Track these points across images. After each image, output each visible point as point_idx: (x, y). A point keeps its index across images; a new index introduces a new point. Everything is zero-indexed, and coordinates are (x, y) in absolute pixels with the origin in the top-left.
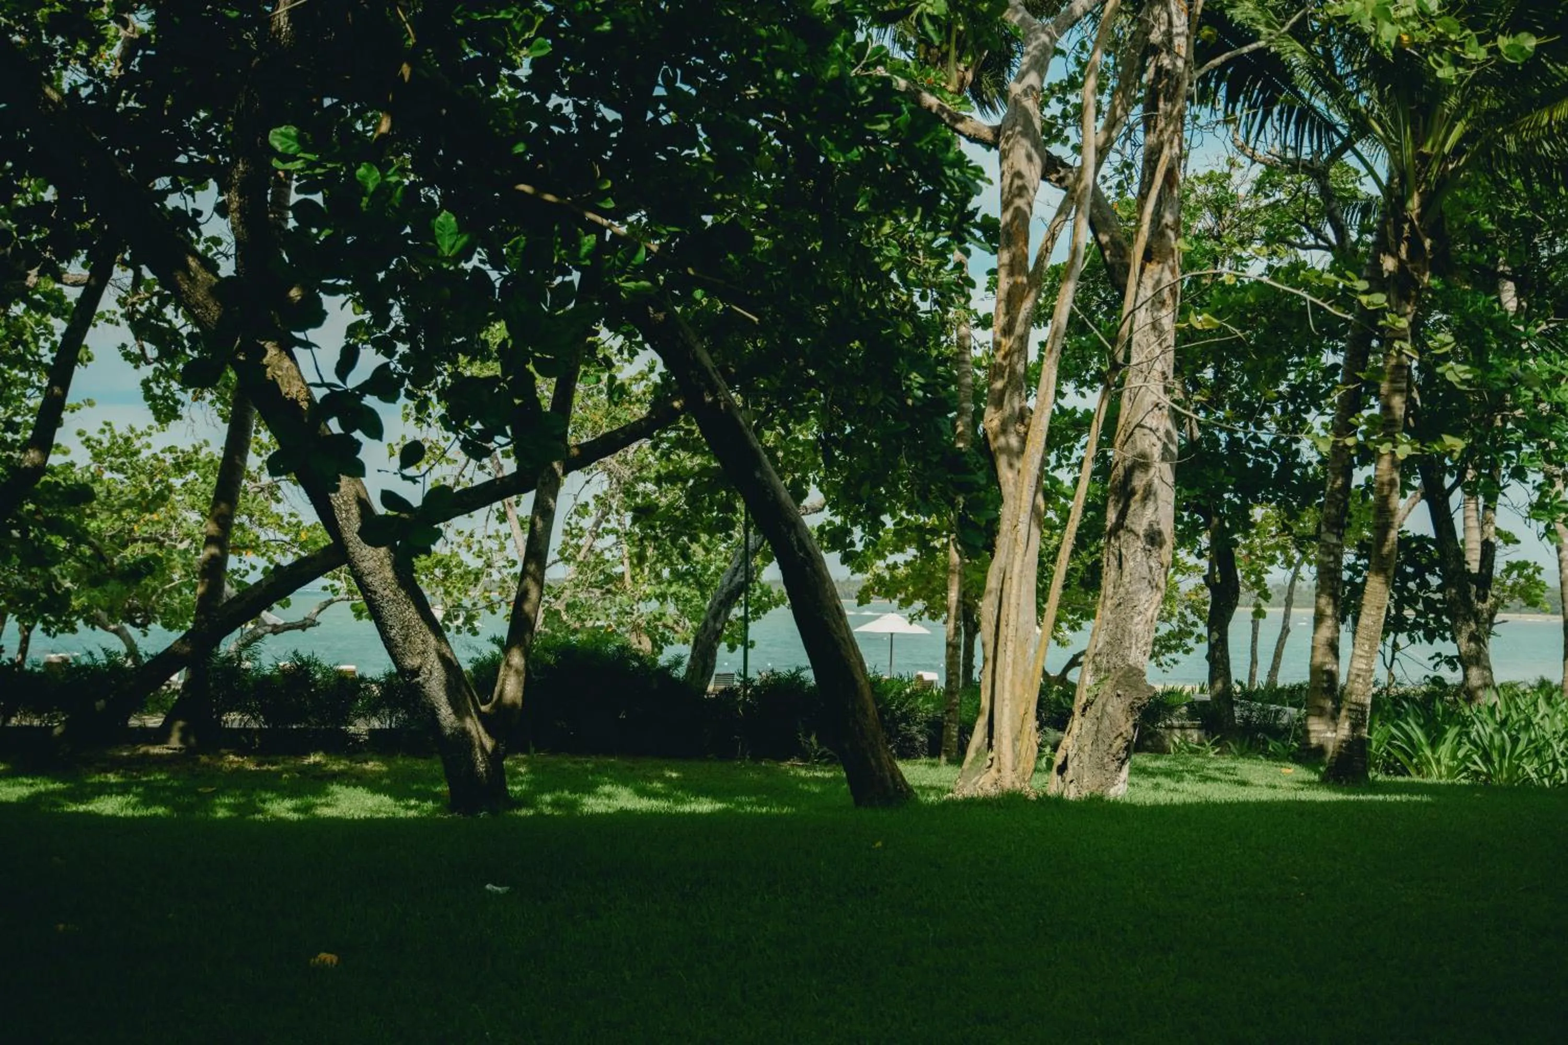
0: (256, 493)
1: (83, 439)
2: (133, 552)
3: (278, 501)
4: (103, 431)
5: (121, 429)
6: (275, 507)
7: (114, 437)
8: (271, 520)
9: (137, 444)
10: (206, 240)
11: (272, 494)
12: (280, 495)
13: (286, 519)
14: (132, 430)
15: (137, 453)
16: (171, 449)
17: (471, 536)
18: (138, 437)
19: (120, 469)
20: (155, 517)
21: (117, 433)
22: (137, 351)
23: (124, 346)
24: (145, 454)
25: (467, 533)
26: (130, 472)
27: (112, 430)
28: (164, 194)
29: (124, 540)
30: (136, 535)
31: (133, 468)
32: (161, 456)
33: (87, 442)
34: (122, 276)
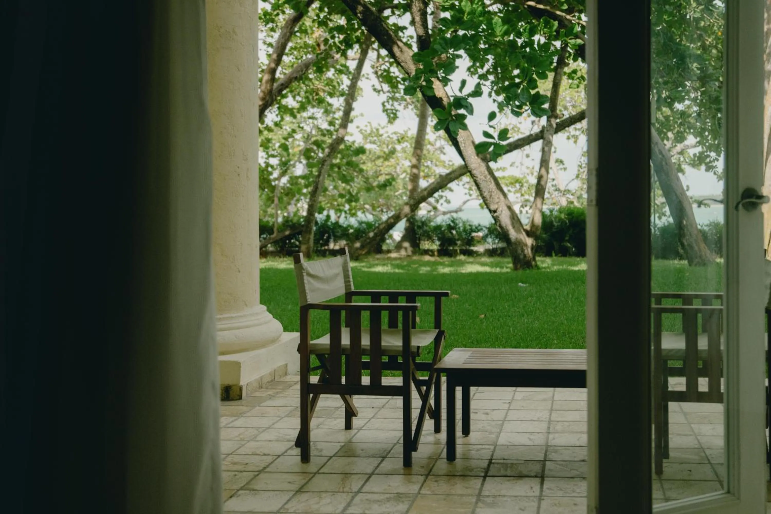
0: (434, 151)
1: (359, 130)
2: (382, 179)
3: (444, 154)
4: (366, 126)
5: (375, 125)
6: (443, 157)
7: (372, 128)
8: (441, 164)
9: (381, 132)
10: (408, 37)
11: (442, 152)
12: (444, 151)
13: (447, 162)
14: (379, 125)
15: (381, 135)
16: (395, 133)
17: (533, 168)
18: (383, 128)
19: (374, 143)
20: (389, 164)
21: (373, 126)
22: (379, 88)
23: (373, 86)
24: (385, 135)
25: (531, 167)
26: (379, 143)
27: (371, 125)
28: (388, 18)
29: (377, 174)
30: (382, 172)
31: (380, 142)
32: (391, 136)
33: (361, 131)
34: (372, 55)
